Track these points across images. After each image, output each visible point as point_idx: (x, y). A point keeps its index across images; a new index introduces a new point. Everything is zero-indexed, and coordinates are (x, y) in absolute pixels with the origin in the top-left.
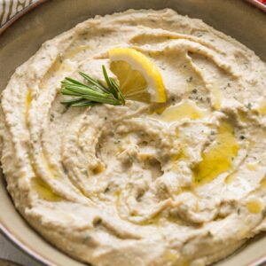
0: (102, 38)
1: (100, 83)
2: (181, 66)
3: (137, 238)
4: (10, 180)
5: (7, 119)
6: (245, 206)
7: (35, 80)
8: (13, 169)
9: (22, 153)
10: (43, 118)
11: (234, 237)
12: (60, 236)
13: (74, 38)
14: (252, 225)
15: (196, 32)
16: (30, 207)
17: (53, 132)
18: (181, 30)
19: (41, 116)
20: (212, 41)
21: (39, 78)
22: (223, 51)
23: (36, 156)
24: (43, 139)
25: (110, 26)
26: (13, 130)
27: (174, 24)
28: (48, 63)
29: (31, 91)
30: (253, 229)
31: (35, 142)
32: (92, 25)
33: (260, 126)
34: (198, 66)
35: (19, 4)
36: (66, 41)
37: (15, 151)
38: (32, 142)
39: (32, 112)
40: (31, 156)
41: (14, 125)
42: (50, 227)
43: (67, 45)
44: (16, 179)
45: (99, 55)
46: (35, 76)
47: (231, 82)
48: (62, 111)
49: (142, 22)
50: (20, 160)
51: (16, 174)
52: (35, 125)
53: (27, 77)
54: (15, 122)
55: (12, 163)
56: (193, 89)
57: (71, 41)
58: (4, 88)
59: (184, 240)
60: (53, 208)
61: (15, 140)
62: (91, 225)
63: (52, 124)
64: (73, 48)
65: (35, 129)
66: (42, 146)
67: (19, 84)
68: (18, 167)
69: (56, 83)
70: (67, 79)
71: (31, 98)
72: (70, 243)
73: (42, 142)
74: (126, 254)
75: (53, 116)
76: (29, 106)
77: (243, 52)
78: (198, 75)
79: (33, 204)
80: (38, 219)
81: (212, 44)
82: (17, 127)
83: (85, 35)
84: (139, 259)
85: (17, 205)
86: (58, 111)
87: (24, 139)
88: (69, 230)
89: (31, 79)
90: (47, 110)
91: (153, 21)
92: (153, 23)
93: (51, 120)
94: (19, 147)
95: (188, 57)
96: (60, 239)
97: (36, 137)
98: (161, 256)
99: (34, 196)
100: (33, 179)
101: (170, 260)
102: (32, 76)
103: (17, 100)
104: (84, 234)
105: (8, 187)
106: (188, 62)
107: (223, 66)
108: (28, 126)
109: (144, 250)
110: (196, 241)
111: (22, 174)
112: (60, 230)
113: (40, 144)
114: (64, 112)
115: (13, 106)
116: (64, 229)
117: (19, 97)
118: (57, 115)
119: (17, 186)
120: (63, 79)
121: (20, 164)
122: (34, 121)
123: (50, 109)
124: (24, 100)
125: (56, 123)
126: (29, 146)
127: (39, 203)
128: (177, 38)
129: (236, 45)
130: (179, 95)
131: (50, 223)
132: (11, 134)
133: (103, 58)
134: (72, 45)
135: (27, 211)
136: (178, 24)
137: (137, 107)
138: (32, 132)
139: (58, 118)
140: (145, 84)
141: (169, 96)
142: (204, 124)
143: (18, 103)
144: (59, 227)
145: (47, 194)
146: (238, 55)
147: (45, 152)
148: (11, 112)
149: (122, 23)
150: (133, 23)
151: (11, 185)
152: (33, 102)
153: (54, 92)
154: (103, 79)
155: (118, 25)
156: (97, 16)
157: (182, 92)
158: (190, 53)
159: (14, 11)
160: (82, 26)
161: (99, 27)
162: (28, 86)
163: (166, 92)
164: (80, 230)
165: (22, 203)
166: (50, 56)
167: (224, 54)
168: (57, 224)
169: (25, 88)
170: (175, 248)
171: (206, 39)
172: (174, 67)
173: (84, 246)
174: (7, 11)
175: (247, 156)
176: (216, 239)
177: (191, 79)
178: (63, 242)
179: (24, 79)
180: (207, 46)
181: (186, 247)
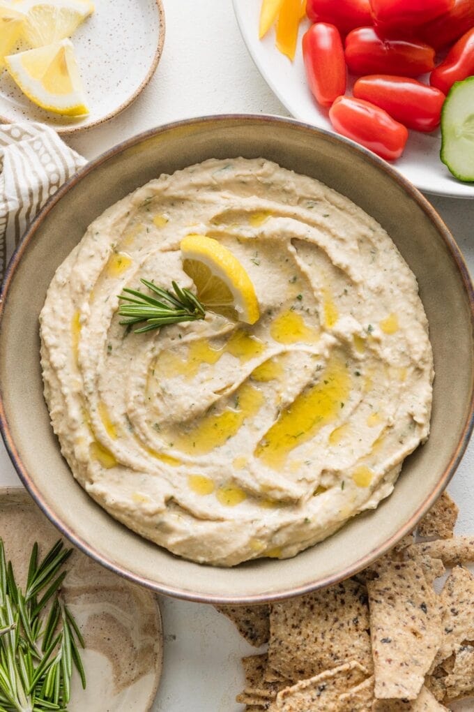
0: (171, 210)
1: (170, 294)
2: (281, 260)
4: (63, 443)
5: (53, 358)
6: (350, 478)
7: (82, 293)
8: (67, 432)
9: (75, 412)
10: (98, 356)
11: (334, 519)
13: (133, 214)
14: (357, 503)
15: (305, 201)
16: (92, 482)
17: (112, 373)
18: (284, 198)
19: (95, 353)
20: (326, 216)
21: (88, 291)
22: (342, 235)
23: (93, 415)
24: (100, 388)
25: (182, 193)
26: (61, 375)
27: (273, 187)
28: (98, 264)
29: (78, 312)
30: (358, 507)
31: (91, 393)
32: (155, 192)
33: (380, 360)
34: (304, 262)
35: (51, 185)
37: (66, 405)
38: (86, 394)
39: (83, 346)
40: (85, 411)
41: (62, 368)
42: (116, 507)
43: (123, 226)
44: (71, 444)
45: (166, 245)
46: (83, 287)
47: (348, 288)
48: (122, 336)
49: (227, 185)
50: (74, 421)
51: (70, 438)
52: (89, 368)
53: (71, 288)
54: (62, 363)
55: (64, 421)
56: (297, 294)
57: (127, 220)
58: (43, 305)
59: (274, 528)
60: (119, 482)
61: (66, 390)
62: (163, 507)
63: (111, 360)
64: (132, 228)
65: (90, 375)
66: (99, 397)
67: (62, 298)
68: (73, 430)
70: (125, 290)
71: (80, 323)
72: (142, 528)
73: (99, 392)
74: (205, 543)
75: (110, 348)
76: (78, 338)
77: (370, 234)
78: (304, 276)
79: (94, 478)
80: (102, 496)
81: (327, 222)
82: (66, 370)
83: (147, 206)
84: (219, 547)
85: (75, 475)
86: (116, 338)
87: (76, 389)
88: (138, 513)
89: (77, 293)
90: (102, 343)
91: (244, 183)
92: (242, 185)
93: (109, 354)
94: (70, 400)
95: (291, 249)
97: (91, 387)
98: (245, 547)
99: (94, 468)
100: (92, 445)
101: (255, 551)
102: (78, 288)
103: (61, 326)
104: (156, 520)
105: (62, 451)
106: (291, 255)
107: (339, 265)
108: (80, 368)
109: (226, 538)
110: (290, 530)
111: (77, 441)
112: (127, 512)
113: (97, 394)
114: (125, 336)
115: (57, 336)
116: (133, 511)
117: (64, 321)
118: (115, 343)
119: (73, 453)
120: (118, 291)
121: (74, 426)
122: (87, 364)
123: (106, 341)
124: (69, 327)
125: (116, 356)
126: (82, 398)
127: (102, 475)
128: (277, 214)
129: (362, 222)
130: (278, 305)
131: (115, 504)
132: (59, 381)
133: (173, 250)
134: (130, 224)
135: (88, 487)
136: (280, 188)
137: (221, 325)
138: (86, 380)
139: (117, 348)
140: (230, 296)
141: (263, 310)
142: (309, 353)
143: (64, 331)
144: (126, 509)
145: (109, 461)
146: (362, 240)
147: (103, 405)
148: (55, 347)
149: (198, 187)
150: (214, 188)
151: (65, 450)
152: (84, 330)
153: (110, 314)
155: (192, 192)
156: (163, 175)
157: (282, 301)
158: (295, 241)
159: (45, 196)
160: (141, 194)
161: (167, 194)
162: (74, 302)
163: (259, 306)
164: (151, 515)
165: (81, 475)
166: (99, 252)
167: (342, 240)
168: (124, 506)
169: (70, 306)
170: (262, 538)
171: (316, 215)
172: (272, 261)
173: (158, 532)
174: (36, 201)
175: (361, 401)
176: (313, 525)
177: (295, 279)
178: (133, 525)
179: (67, 289)
181: (277, 536)
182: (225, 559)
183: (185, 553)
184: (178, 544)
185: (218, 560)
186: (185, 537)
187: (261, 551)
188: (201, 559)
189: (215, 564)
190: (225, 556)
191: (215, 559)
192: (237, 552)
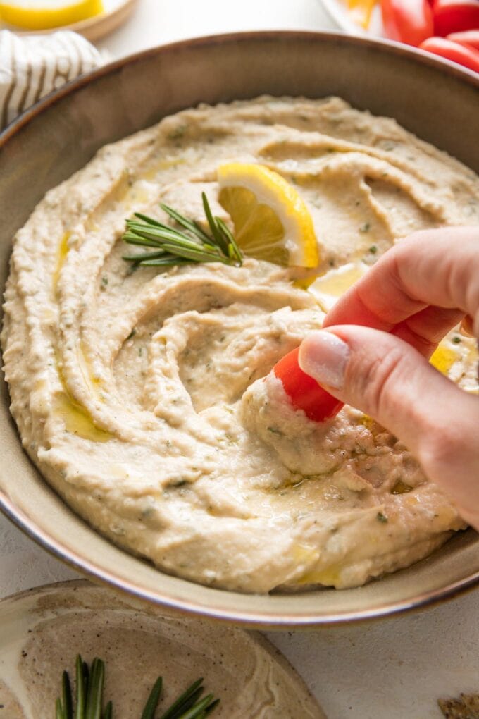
0: (208, 147)
1: (197, 225)
2: (349, 204)
3: (244, 517)
4: (15, 393)
5: (21, 282)
7: (78, 215)
8: (24, 375)
9: (41, 346)
10: (87, 284)
12: (98, 504)
13: (157, 143)
15: (383, 143)
16: (48, 447)
17: (103, 312)
18: (355, 138)
19: (84, 280)
20: (412, 159)
21: (86, 212)
22: (431, 178)
23: (67, 354)
24: (84, 323)
25: (225, 125)
26: (29, 302)
27: (342, 126)
28: (105, 185)
29: (68, 233)
31: (68, 326)
32: (192, 122)
34: (382, 205)
35: (58, 74)
36: (142, 147)
37: (29, 340)
38: (62, 326)
39: (68, 272)
40: (58, 353)
41: (33, 294)
42: (81, 486)
43: (143, 155)
44: (26, 392)
45: (200, 175)
46: (80, 207)
48: (123, 273)
49: (284, 120)
50: (37, 358)
51: (27, 384)
52: (71, 295)
53: (63, 208)
54: (35, 288)
55: (22, 363)
56: (370, 245)
57: (151, 149)
58: (22, 226)
60: (90, 452)
61: (32, 320)
62: (159, 488)
63: (103, 296)
64: (154, 162)
65: (71, 304)
66: (81, 335)
67: (50, 220)
68: (33, 371)
69: (117, 222)
70: (138, 215)
71: (69, 245)
72: (116, 519)
73: (82, 329)
74: (220, 547)
75: (106, 281)
76: (63, 261)
77: (469, 182)
78: (381, 222)
79: (53, 440)
80: (60, 469)
81: (411, 165)
82: (38, 297)
83: (177, 140)
84: (241, 555)
85: (24, 440)
86: (116, 273)
87: (48, 321)
88: (116, 495)
89: (71, 213)
90: (95, 270)
91: (304, 119)
92: (304, 123)
93: (102, 289)
94: (37, 333)
95: (364, 186)
96: (98, 510)
97: (70, 319)
98: (285, 554)
99: (56, 427)
100: (58, 395)
101: (301, 563)
102: (73, 207)
103: (41, 248)
104: (143, 504)
105: (12, 407)
106: (363, 195)
107: (429, 206)
108: (58, 296)
109: (254, 541)
111: (38, 385)
112: (98, 492)
113: (77, 332)
114: (128, 275)
115: (34, 259)
116: (106, 491)
117: (46, 243)
118: (113, 279)
119: (27, 406)
120: (129, 215)
121: (37, 365)
122: (69, 289)
123: (100, 269)
124: (55, 249)
125: (110, 294)
126: (55, 333)
127: (65, 440)
128: (346, 151)
129: (457, 170)
130: (343, 256)
131: (80, 479)
132: (25, 310)
133: (206, 181)
134: (152, 156)
135: (42, 453)
136: (350, 126)
137: (266, 271)
138: (64, 309)
139: (115, 285)
140: (279, 232)
141: (324, 256)
143: (44, 255)
144: (97, 486)
145: (81, 423)
146: (458, 189)
147: (85, 348)
148: (29, 270)
149: (247, 119)
150: (267, 121)
151: (17, 404)
152: (72, 254)
153: (112, 238)
154: (203, 219)
155: (238, 124)
156: (202, 106)
157: (349, 251)
158: (370, 179)
159: (48, 87)
160: (172, 122)
161: (205, 126)
162: (64, 223)
163: (318, 248)
164: (136, 496)
165: (33, 439)
166: (109, 172)
167: (432, 185)
168: (94, 481)
169: (59, 229)
170: (311, 540)
171: (400, 155)
172: (338, 203)
173: (141, 527)
174: (35, 85)
175: (463, 375)
177: (367, 227)
178: (102, 514)
179: (59, 211)
180: (402, 168)
181: (333, 539)
182: (250, 576)
183: (182, 566)
184: (174, 549)
185: (238, 577)
186: (188, 537)
187: (310, 563)
188: (210, 574)
189: (231, 587)
190: (250, 570)
191: (234, 574)
192: (270, 564)
